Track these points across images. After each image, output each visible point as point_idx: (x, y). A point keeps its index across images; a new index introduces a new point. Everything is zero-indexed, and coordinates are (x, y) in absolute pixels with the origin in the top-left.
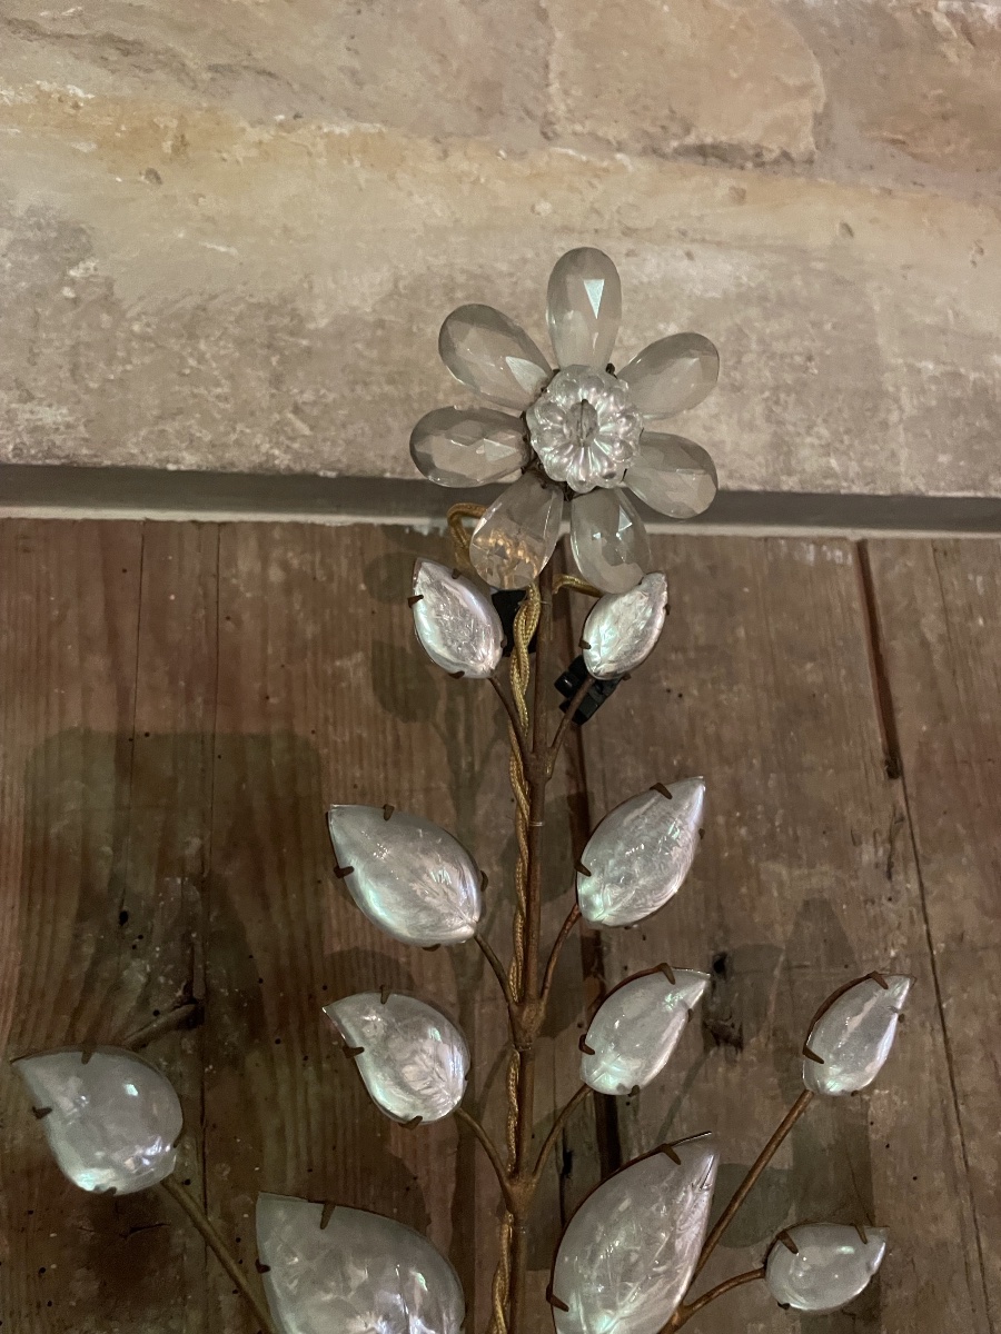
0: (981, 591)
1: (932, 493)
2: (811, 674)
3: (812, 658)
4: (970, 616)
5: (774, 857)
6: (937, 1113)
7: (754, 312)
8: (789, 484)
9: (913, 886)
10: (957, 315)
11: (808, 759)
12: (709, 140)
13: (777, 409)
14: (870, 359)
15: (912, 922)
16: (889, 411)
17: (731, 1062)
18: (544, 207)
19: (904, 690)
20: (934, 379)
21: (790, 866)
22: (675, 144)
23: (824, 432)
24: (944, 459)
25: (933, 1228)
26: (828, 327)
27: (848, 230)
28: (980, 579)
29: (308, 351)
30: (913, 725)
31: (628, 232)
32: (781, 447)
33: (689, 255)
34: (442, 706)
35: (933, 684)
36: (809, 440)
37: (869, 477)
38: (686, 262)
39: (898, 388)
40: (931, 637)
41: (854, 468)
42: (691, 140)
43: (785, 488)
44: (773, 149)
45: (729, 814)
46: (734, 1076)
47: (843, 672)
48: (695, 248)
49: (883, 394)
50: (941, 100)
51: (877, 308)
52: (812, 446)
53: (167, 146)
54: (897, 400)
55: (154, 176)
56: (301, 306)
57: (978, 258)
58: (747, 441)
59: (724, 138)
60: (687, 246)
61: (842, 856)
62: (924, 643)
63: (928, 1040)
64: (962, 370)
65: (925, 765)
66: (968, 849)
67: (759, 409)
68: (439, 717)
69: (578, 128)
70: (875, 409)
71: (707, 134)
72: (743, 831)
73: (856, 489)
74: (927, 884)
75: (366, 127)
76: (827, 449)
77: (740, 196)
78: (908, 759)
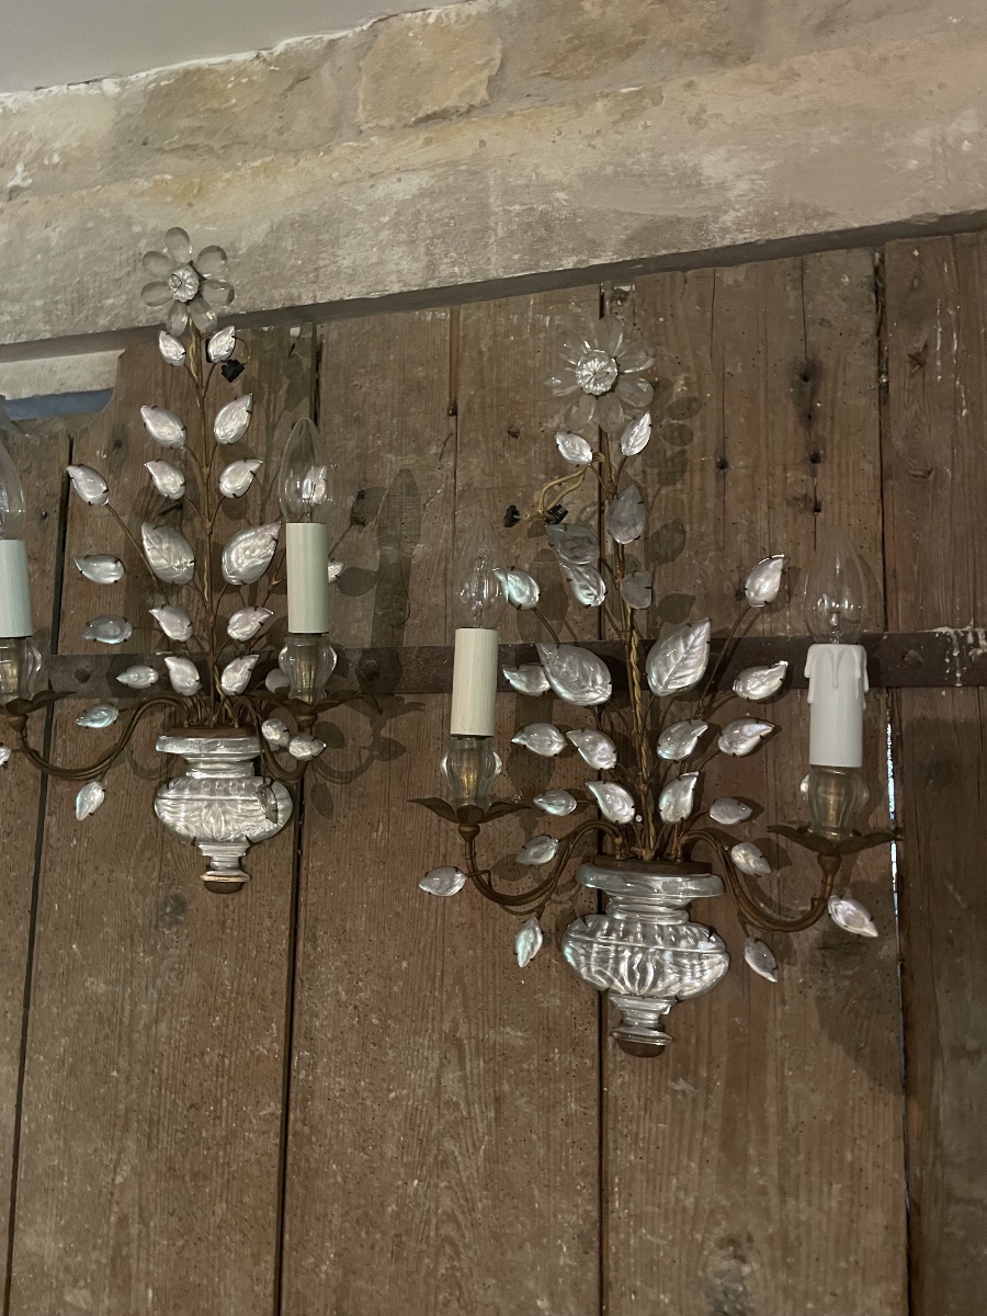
0: (515, 322)
1: (506, 276)
2: (420, 372)
3: (422, 365)
4: (507, 337)
5: (390, 452)
6: (444, 554)
7: (427, 201)
8: (433, 284)
9: (451, 463)
10: (537, 174)
11: (412, 410)
12: (430, 112)
13: (432, 248)
14: (484, 210)
15: (447, 478)
16: (490, 237)
17: (360, 531)
18: (335, 175)
19: (467, 374)
20: (518, 215)
21: (396, 456)
22: (413, 119)
23: (454, 255)
24: (516, 257)
25: (433, 599)
26: (464, 199)
27: (483, 143)
28: (516, 317)
29: (238, 264)
30: (466, 393)
31: (372, 176)
32: (432, 267)
33: (399, 180)
34: (266, 397)
35: (481, 371)
36: (445, 260)
37: (473, 274)
38: (398, 184)
39: (496, 224)
40: (484, 349)
41: (466, 270)
42: (421, 115)
43: (430, 286)
44: (463, 106)
45: (374, 435)
46: (361, 536)
47: (436, 370)
48: (402, 176)
49: (488, 228)
50: (570, 40)
51: (492, 183)
52: (447, 263)
53: (196, 191)
54: (495, 230)
55: (190, 205)
56: (237, 245)
57: (557, 139)
58: (416, 266)
59: (436, 108)
60: (398, 176)
61: (420, 451)
62: (480, 353)
63: (445, 527)
64: (535, 206)
65: (469, 409)
66: (483, 447)
67: (423, 250)
68: (264, 402)
69: (370, 125)
70: (482, 238)
71: (429, 109)
72: (379, 442)
73: (466, 281)
74: (459, 462)
75: (267, 159)
76: (454, 264)
77: (428, 142)
78: (461, 408)
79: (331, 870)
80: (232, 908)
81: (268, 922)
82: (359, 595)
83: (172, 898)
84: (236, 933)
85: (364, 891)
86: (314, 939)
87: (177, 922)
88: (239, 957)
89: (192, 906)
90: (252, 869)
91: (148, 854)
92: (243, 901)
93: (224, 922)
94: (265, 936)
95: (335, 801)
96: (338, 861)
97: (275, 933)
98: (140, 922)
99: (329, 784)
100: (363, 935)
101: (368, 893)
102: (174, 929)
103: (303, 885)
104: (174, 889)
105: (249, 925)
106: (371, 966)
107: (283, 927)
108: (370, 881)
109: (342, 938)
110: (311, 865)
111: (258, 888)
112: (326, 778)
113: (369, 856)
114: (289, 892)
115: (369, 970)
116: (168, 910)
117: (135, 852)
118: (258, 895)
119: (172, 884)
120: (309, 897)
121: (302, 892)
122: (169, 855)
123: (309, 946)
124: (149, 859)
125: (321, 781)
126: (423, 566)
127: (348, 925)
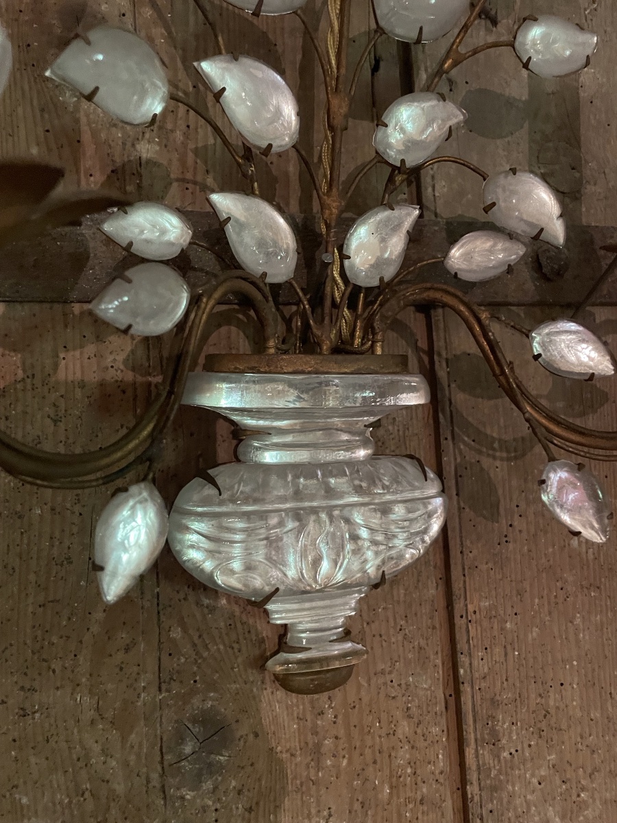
17: (489, 31)
79: (509, 611)
80: (330, 715)
81: (405, 728)
82: (501, 137)
83: (194, 721)
84: (345, 762)
85: (572, 637)
86: (494, 741)
87: (212, 769)
88: (357, 806)
89: (243, 730)
90: (362, 632)
91: (123, 636)
92: (352, 697)
93: (318, 746)
94: (403, 755)
95: (500, 492)
96: (519, 593)
97: (421, 744)
98: (120, 788)
99: (486, 462)
100: (579, 714)
101: (578, 641)
102: (208, 785)
103: (461, 645)
104: (196, 701)
105: (369, 743)
106: (598, 761)
107: (435, 730)
108: (578, 621)
109: (543, 725)
110: (471, 608)
111: (380, 666)
112: (480, 452)
113: (571, 579)
114: (439, 662)
115: (596, 770)
116: (188, 749)
117: (87, 638)
118: (381, 681)
119: (193, 692)
120: (475, 664)
121: (463, 659)
122: (177, 633)
123: (485, 753)
124: (127, 650)
125: (471, 457)
126: (597, 102)
127: (551, 703)
